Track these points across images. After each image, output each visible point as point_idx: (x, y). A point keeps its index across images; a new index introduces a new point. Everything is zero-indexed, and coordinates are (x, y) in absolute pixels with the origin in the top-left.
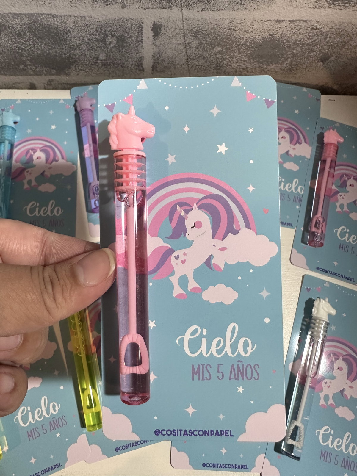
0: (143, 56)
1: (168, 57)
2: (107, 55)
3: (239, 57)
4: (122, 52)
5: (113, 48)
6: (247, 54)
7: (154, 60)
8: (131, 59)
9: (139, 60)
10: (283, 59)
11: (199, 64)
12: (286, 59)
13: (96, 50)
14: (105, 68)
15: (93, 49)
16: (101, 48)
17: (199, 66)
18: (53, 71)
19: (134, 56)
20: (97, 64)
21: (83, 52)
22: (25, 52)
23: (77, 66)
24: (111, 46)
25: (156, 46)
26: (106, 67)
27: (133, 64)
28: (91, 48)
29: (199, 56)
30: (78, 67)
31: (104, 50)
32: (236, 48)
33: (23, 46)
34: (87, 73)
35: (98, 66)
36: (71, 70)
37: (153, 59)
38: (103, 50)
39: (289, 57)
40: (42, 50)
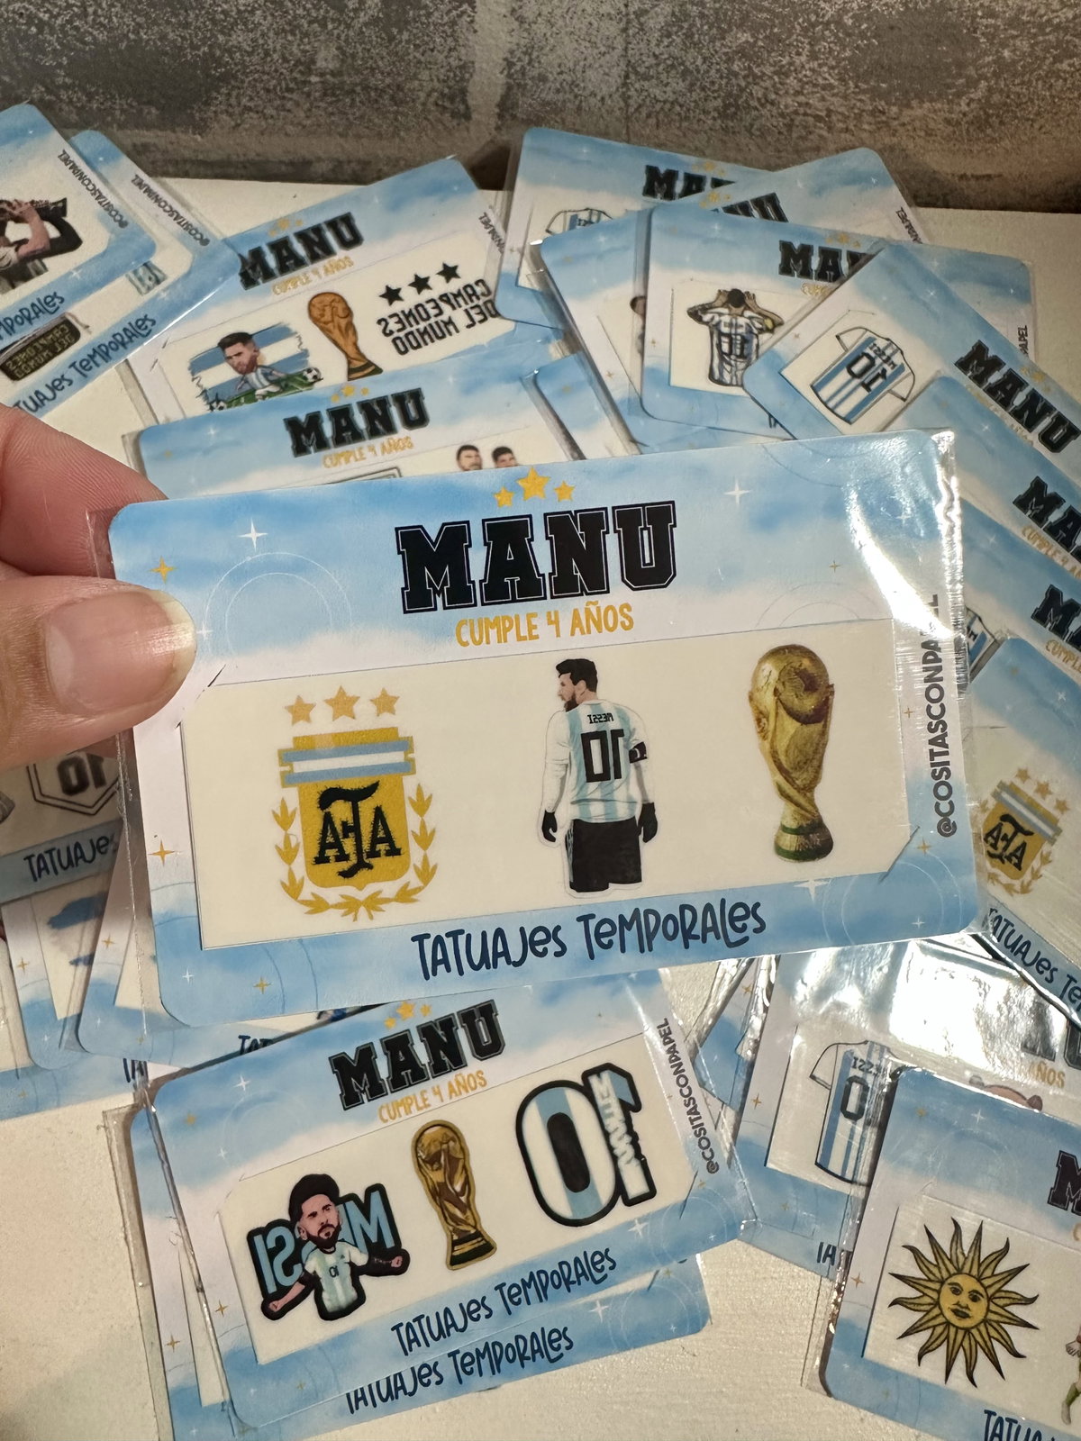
0: (471, 59)
1: (560, 66)
2: (344, 53)
3: (808, 73)
4: (401, 42)
5: (366, 24)
6: (839, 61)
7: (510, 76)
8: (427, 72)
9: (455, 76)
10: (962, 81)
11: (666, 97)
12: (971, 83)
13: (306, 35)
14: (331, 103)
15: (294, 28)
16: (324, 26)
17: (665, 102)
18: (149, 113)
19: (441, 57)
20: (306, 89)
21: (261, 41)
22: (52, 35)
23: (234, 93)
24: (363, 18)
25: (521, 20)
26: (338, 101)
27: (433, 90)
28: (289, 23)
29: (669, 62)
30: (238, 97)
31: (336, 32)
32: (805, 37)
33: (45, 12)
34: (270, 121)
35: (308, 95)
36: (213, 109)
37: (506, 72)
38: (330, 34)
39: (983, 77)
40: (111, 30)
